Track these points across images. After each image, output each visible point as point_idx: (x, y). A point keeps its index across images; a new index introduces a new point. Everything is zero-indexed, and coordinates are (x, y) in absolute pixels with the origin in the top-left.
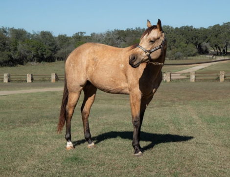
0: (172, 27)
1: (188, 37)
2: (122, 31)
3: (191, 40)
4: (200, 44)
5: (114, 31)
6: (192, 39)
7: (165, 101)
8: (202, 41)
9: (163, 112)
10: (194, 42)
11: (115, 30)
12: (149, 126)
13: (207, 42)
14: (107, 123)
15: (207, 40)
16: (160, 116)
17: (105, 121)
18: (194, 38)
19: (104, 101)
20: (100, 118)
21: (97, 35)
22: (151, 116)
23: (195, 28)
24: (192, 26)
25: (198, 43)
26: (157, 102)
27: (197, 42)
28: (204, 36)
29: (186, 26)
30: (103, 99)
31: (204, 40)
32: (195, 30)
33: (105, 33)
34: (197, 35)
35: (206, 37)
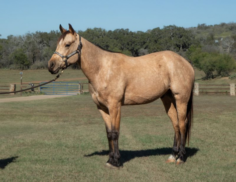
0: (104, 30)
1: (123, 41)
2: (46, 33)
3: (127, 46)
4: (137, 50)
5: (35, 33)
6: (128, 44)
7: (94, 118)
8: (139, 47)
9: (92, 130)
10: (130, 48)
11: (37, 32)
12: (74, 147)
13: (145, 48)
14: (23, 143)
15: (144, 46)
16: (87, 136)
17: (22, 142)
18: (130, 43)
19: (21, 118)
20: (15, 137)
21: (15, 38)
22: (77, 135)
23: (131, 32)
24: (128, 29)
25: (135, 50)
26: (85, 119)
27: (134, 48)
28: (142, 41)
29: (120, 29)
30: (20, 116)
31: (142, 46)
32: (132, 33)
33: (25, 36)
34: (133, 39)
35: (144, 43)
